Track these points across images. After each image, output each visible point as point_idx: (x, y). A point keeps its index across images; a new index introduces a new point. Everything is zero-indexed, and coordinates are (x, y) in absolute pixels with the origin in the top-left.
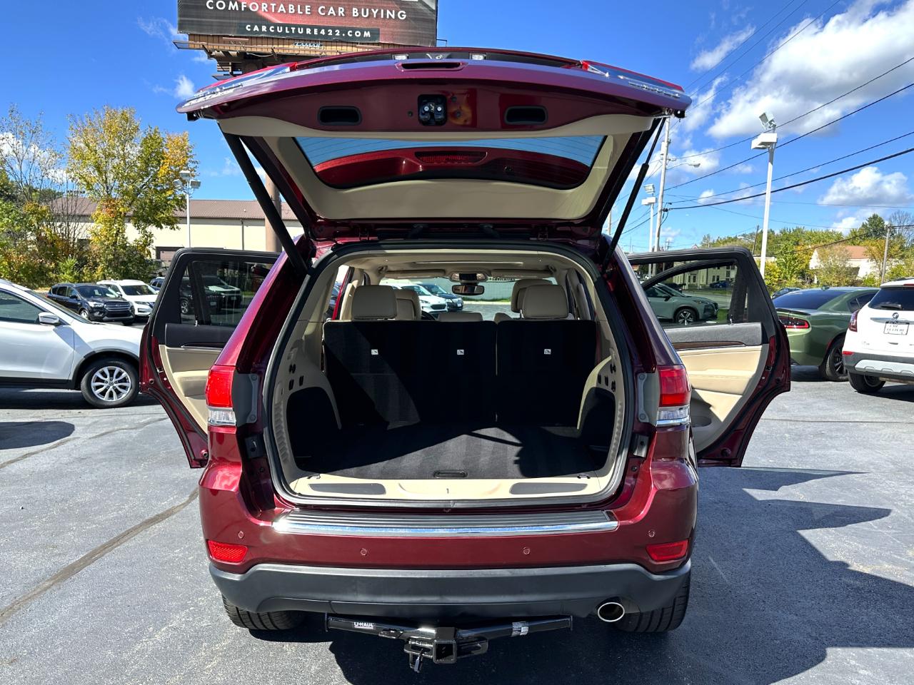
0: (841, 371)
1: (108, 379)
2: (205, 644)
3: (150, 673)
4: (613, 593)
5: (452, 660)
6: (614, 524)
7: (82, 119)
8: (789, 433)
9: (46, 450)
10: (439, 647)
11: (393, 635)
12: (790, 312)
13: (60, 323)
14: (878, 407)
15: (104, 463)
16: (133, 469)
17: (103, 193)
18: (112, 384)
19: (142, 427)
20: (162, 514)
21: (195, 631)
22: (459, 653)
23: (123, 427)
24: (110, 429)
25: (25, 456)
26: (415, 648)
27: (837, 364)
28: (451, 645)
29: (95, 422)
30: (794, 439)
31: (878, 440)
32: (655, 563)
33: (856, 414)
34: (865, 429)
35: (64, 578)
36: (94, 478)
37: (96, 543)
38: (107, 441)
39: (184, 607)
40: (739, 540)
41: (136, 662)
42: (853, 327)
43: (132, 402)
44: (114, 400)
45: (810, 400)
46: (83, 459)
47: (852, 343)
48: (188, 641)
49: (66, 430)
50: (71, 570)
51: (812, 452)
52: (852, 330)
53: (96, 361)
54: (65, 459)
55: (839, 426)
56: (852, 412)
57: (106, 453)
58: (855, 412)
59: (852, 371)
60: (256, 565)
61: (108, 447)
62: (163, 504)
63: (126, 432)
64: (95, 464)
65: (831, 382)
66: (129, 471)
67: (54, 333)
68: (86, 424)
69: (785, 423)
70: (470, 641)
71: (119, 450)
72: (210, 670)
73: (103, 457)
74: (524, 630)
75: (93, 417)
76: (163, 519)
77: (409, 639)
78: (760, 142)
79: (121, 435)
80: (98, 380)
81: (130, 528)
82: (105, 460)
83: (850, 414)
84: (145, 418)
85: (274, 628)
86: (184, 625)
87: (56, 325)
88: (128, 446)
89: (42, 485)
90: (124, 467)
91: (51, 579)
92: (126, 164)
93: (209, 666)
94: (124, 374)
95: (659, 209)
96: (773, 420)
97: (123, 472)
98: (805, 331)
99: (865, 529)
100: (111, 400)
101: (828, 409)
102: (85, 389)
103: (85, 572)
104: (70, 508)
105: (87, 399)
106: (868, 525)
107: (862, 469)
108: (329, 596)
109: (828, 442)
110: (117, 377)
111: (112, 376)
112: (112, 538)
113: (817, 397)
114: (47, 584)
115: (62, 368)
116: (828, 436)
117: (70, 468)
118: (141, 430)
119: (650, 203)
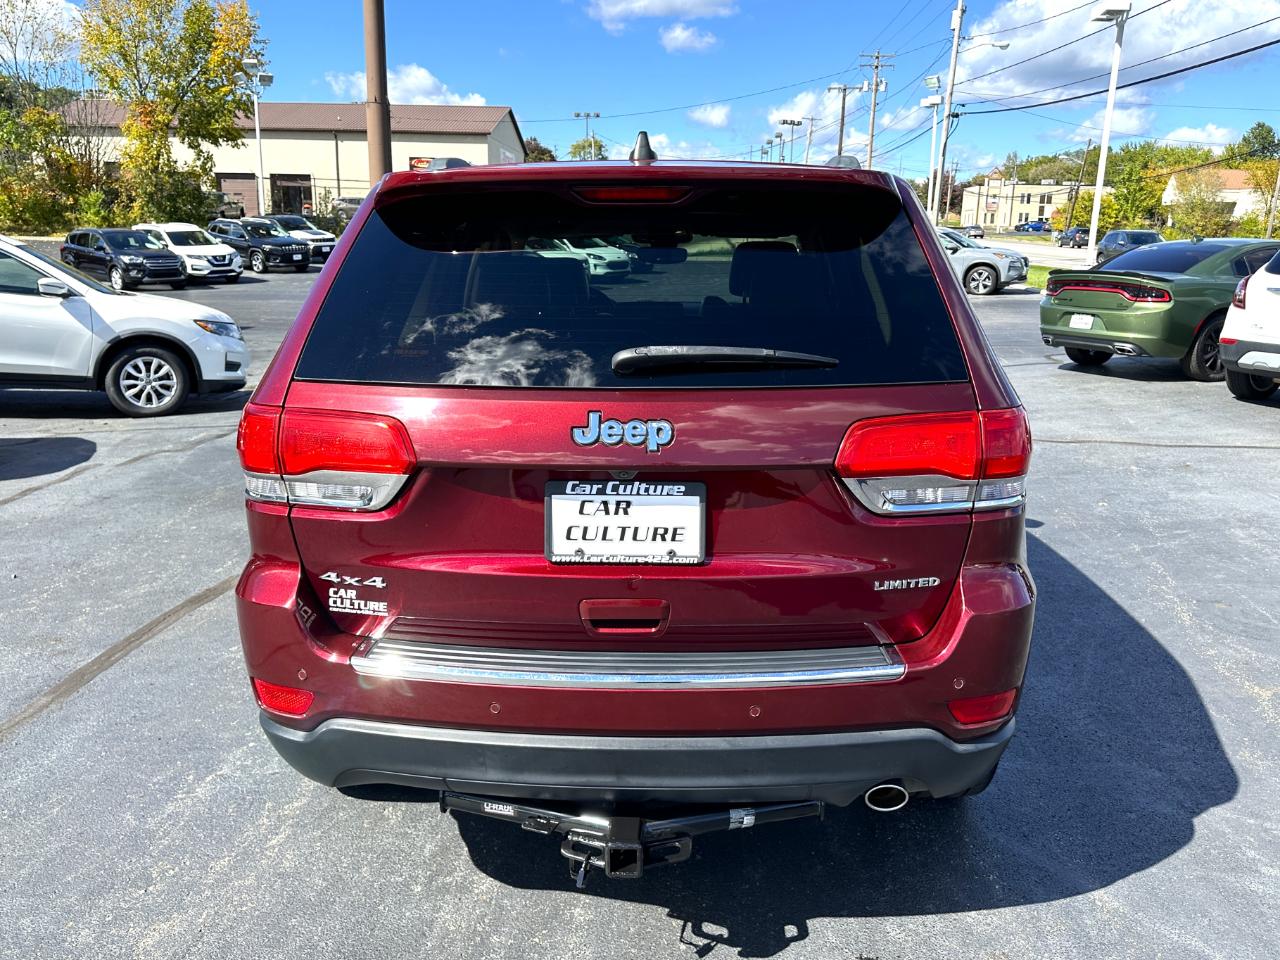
0: (1213, 367)
1: (143, 375)
2: (269, 805)
3: (186, 852)
5: (635, 872)
6: (900, 670)
8: (1137, 464)
9: (55, 483)
10: (615, 852)
11: (542, 826)
12: (1143, 277)
13: (68, 295)
14: (1269, 423)
15: (135, 505)
16: (177, 516)
17: (134, 92)
18: (150, 383)
19: (191, 449)
20: (215, 589)
21: (255, 782)
23: (166, 449)
24: (147, 451)
25: (24, 493)
26: (577, 848)
27: (1209, 355)
28: (634, 852)
29: (126, 440)
30: (1144, 474)
31: (1271, 478)
32: (963, 727)
33: (1237, 435)
34: (1251, 459)
35: (68, 692)
36: (120, 529)
37: (118, 634)
38: (142, 470)
39: (240, 741)
40: (1068, 641)
41: (166, 834)
42: (1240, 301)
43: (180, 408)
44: (154, 406)
45: (1167, 412)
46: (105, 498)
47: (1235, 326)
48: (244, 799)
49: (78, 452)
50: (81, 678)
51: (1173, 495)
52: (1238, 306)
53: (124, 348)
54: (80, 498)
55: (1210, 453)
56: (1230, 431)
57: (140, 489)
58: (1235, 431)
59: (1232, 368)
61: (142, 479)
62: (217, 571)
63: (169, 456)
64: (123, 506)
65: (1197, 383)
66: (170, 517)
67: (61, 307)
68: (113, 442)
69: (1130, 448)
70: (662, 838)
71: (157, 484)
72: (274, 848)
73: (135, 495)
74: (748, 821)
75: (123, 432)
76: (217, 596)
77: (567, 833)
78: (1104, 11)
79: (161, 461)
80: (129, 376)
81: (167, 610)
82: (136, 500)
83: (1229, 435)
84: (197, 434)
86: (239, 772)
87: (64, 296)
88: (170, 478)
89: (46, 540)
90: (163, 512)
91: (50, 693)
92: (163, 49)
93: (274, 842)
94: (166, 368)
95: (946, 113)
96: (1112, 442)
97: (162, 520)
98: (1165, 306)
99: (1261, 624)
100: (149, 406)
101: (1194, 427)
102: (112, 389)
103: (100, 681)
104: (83, 578)
105: (114, 403)
106: (1262, 617)
107: (1250, 526)
108: (443, 771)
109: (1198, 481)
110: (156, 372)
111: (148, 370)
112: (141, 627)
113: (1178, 407)
114: (44, 700)
115: (77, 359)
116: (1195, 470)
117: (88, 514)
118: (189, 453)
119: (933, 105)
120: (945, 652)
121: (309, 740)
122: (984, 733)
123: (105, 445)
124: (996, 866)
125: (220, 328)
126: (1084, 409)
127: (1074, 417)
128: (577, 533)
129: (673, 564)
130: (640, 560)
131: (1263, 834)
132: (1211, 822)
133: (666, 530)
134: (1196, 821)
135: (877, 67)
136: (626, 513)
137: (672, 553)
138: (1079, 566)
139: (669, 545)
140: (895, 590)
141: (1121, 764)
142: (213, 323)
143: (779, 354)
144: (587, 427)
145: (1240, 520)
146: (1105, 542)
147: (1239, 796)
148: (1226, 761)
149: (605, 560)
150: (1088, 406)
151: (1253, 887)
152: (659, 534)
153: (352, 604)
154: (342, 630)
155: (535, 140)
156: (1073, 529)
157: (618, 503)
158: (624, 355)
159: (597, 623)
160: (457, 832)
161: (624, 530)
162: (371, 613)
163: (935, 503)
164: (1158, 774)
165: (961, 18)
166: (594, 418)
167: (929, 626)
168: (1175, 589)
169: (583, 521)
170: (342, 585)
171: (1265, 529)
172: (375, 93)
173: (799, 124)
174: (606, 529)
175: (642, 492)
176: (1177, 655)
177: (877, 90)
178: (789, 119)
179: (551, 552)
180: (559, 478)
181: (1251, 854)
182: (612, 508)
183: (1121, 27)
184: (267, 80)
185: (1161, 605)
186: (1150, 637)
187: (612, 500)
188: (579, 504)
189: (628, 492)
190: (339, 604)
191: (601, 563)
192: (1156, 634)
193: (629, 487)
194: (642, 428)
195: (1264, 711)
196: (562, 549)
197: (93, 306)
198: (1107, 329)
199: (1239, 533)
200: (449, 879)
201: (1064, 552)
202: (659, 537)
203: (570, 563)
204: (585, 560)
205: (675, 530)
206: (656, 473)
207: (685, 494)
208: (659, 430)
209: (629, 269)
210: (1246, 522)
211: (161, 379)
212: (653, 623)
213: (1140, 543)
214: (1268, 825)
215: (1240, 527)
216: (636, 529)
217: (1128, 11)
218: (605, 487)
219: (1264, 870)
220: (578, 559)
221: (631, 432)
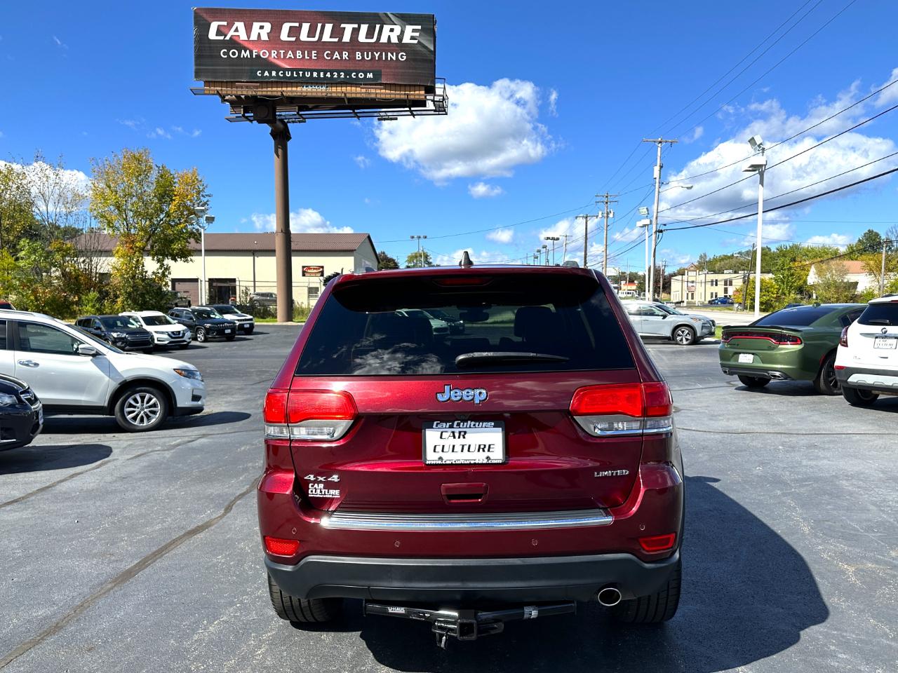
0: (835, 385)
1: (139, 405)
2: (253, 634)
4: (611, 580)
5: (473, 637)
6: (610, 519)
8: (783, 445)
9: (90, 470)
10: (462, 626)
11: (421, 617)
12: (783, 329)
13: (96, 355)
14: (872, 419)
15: (144, 482)
16: (171, 487)
17: (123, 229)
18: (143, 409)
19: (171, 449)
20: (202, 526)
21: (244, 624)
22: (479, 632)
23: (157, 449)
24: (145, 451)
25: (72, 477)
26: (441, 628)
27: (830, 379)
28: (471, 624)
29: (130, 445)
30: (787, 451)
31: (869, 451)
32: (647, 553)
33: (850, 427)
34: (858, 441)
35: (124, 581)
36: (137, 495)
37: (147, 551)
38: (144, 462)
39: (232, 604)
40: (732, 543)
41: (195, 649)
42: (844, 342)
43: (159, 427)
44: (145, 424)
45: (806, 414)
46: (124, 478)
47: (843, 358)
48: (238, 632)
49: (104, 452)
50: (129, 574)
51: (804, 463)
52: (843, 345)
53: (130, 387)
54: (109, 479)
55: (831, 438)
56: (845, 424)
57: (144, 473)
58: (848, 425)
59: (845, 385)
60: (307, 556)
61: (145, 466)
62: (202, 516)
63: (159, 454)
64: (136, 483)
65: (826, 397)
66: (167, 488)
67: (91, 363)
68: (122, 447)
69: (779, 436)
70: (487, 622)
71: (155, 469)
72: (260, 655)
73: (142, 476)
74: (534, 614)
75: (127, 440)
76: (203, 530)
78: (750, 165)
79: (155, 456)
80: (131, 406)
81: (175, 538)
82: (144, 478)
83: (844, 427)
84: (175, 441)
85: (314, 621)
86: (233, 619)
87: (93, 355)
88: (163, 466)
89: (92, 502)
90: (162, 485)
91: (112, 582)
92: (144, 202)
93: (259, 652)
94: (154, 400)
95: (654, 230)
96: (768, 433)
97: (162, 489)
98: (798, 347)
99: (852, 532)
100: (141, 425)
101: (822, 422)
102: (119, 414)
103: (141, 575)
104: (119, 521)
105: (120, 424)
106: (855, 529)
107: (853, 478)
108: (368, 583)
109: (821, 454)
110: (148, 403)
111: (143, 402)
112: (160, 547)
113: (812, 411)
114: (110, 586)
115: (98, 395)
116: (820, 448)
117: (114, 486)
118: (172, 451)
119: (644, 226)
120: (634, 509)
121: (295, 570)
122: (660, 558)
123: (117, 448)
125: (188, 374)
126: (750, 413)
127: (743, 418)
128: (439, 449)
129: (489, 464)
130: (472, 462)
131: (841, 639)
132: (810, 634)
133: (485, 446)
134: (802, 633)
135: (607, 203)
136: (464, 437)
137: (488, 458)
138: (741, 503)
139: (487, 454)
140: (606, 476)
141: (759, 606)
142: (185, 370)
143: (539, 355)
144: (444, 392)
145: (846, 476)
146: (759, 490)
147: (829, 620)
148: (823, 603)
149: (454, 463)
150: (753, 411)
151: (832, 664)
152: (481, 448)
153: (321, 492)
154: (317, 507)
155: (384, 253)
156: (739, 483)
157: (460, 433)
158: (461, 357)
159: (450, 497)
160: (365, 646)
161: (463, 446)
162: (331, 496)
163: (623, 430)
164: (781, 610)
165: (660, 171)
166: (447, 388)
167: (626, 497)
168: (801, 514)
169: (442, 442)
170: (315, 482)
171: (862, 480)
172: (281, 227)
173: (558, 239)
174: (454, 446)
175: (472, 426)
176: (799, 550)
177: (608, 217)
178: (551, 236)
179: (426, 459)
180: (428, 420)
181: (833, 648)
182: (457, 435)
183: (762, 174)
184: (210, 220)
185: (791, 523)
186: (783, 540)
187: (457, 431)
188: (440, 433)
189: (465, 426)
190: (314, 492)
191: (452, 464)
192: (786, 539)
193: (465, 424)
194: (472, 393)
195: (849, 577)
196: (431, 457)
197: (111, 361)
198: (763, 363)
199: (844, 482)
200: (363, 668)
201: (733, 496)
202: (481, 450)
203: (436, 464)
204: (444, 463)
205: (490, 446)
206: (479, 415)
207: (494, 426)
208: (480, 393)
209: (449, 332)
210: (848, 477)
211: (150, 407)
212: (479, 496)
213: (782, 490)
214: (845, 634)
215: (846, 479)
216: (470, 446)
217: (765, 165)
218: (453, 424)
219: (840, 656)
220: (440, 462)
221: (467, 395)
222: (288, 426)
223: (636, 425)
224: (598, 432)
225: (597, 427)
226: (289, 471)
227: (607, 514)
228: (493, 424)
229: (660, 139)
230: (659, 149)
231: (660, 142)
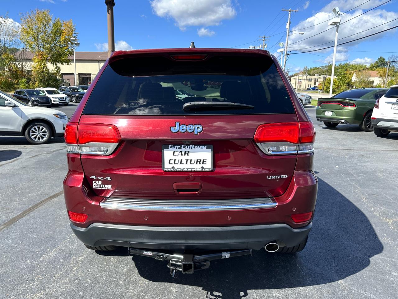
0: (369, 127)
1: (37, 131)
2: (74, 257)
3: (46, 272)
4: (274, 239)
5: (191, 272)
6: (275, 205)
7: (26, 15)
8: (347, 155)
9: (8, 163)
10: (185, 266)
11: (161, 258)
12: (347, 99)
13: (14, 106)
14: (387, 143)
15: (34, 170)
16: (47, 173)
17: (37, 48)
18: (39, 134)
19: (51, 153)
20: (58, 194)
21: (69, 251)
22: (195, 268)
23: (44, 153)
24: (38, 154)
26: (173, 265)
27: (368, 124)
28: (191, 265)
29: (31, 151)
30: (349, 158)
31: (389, 159)
32: (296, 224)
33: (378, 147)
34: (382, 154)
35: (10, 224)
36: (28, 177)
37: (26, 207)
38: (36, 160)
39: (65, 238)
40: (328, 206)
41: (40, 267)
42: (377, 106)
43: (48, 142)
44: (40, 141)
45: (356, 140)
46: (24, 167)
47: (376, 114)
48: (66, 256)
49: (16, 154)
50: (14, 220)
51: (359, 164)
52: (376, 108)
53: (32, 123)
54: (16, 168)
55: (370, 152)
56: (375, 145)
57: (35, 165)
58: (377, 145)
59: (375, 127)
61: (36, 162)
62: (59, 188)
63: (45, 155)
64: (30, 170)
65: (365, 132)
66: (44, 173)
67: (12, 110)
68: (27, 151)
69: (345, 151)
70: (200, 261)
71: (41, 163)
72: (75, 270)
73: (33, 167)
74: (228, 256)
75: (30, 149)
76: (58, 196)
77: (170, 261)
78: (332, 22)
79: (42, 157)
80: (33, 132)
81: (42, 200)
82: (34, 168)
83: (375, 147)
84: (53, 149)
85: (106, 250)
86: (64, 248)
87: (13, 107)
88: (45, 162)
89: (5, 180)
90: (42, 171)
91: (4, 225)
92: (46, 35)
93: (75, 269)
94: (44, 129)
95: (285, 54)
96: (339, 149)
97: (42, 174)
98: (353, 108)
99: (388, 201)
100: (39, 141)
101: (364, 144)
102: (27, 136)
103: (20, 221)
104: (16, 190)
105: (28, 140)
106: (388, 199)
107: (383, 172)
108: (129, 240)
109: (366, 159)
110: (41, 130)
111: (39, 130)
112: (34, 205)
113: (359, 139)
114: (2, 227)
115: (17, 127)
116: (365, 157)
117: (18, 172)
118: (51, 154)
119: (281, 51)
120: (290, 199)
121: (86, 231)
122: (302, 226)
123: (24, 152)
124: (307, 273)
125: (62, 117)
126: (330, 140)
127: (327, 142)
128: (172, 162)
129: (203, 171)
130: (192, 170)
131: (392, 263)
132: (374, 259)
133: (201, 160)
134: (371, 259)
135: (264, 40)
136: (188, 155)
137: (202, 167)
138: (330, 185)
139: (202, 165)
140: (273, 179)
141: (346, 242)
142: (59, 115)
143: (236, 104)
144: (175, 127)
145: (380, 171)
146: (338, 178)
147: (384, 252)
148: (379, 241)
149: (181, 170)
150: (332, 139)
151: (390, 278)
152: (198, 161)
153: (100, 186)
154: (98, 195)
156: (328, 174)
157: (185, 152)
158: (187, 104)
159: (179, 191)
160: (134, 265)
161: (187, 160)
162: (106, 189)
163: (286, 151)
164: (358, 245)
165: (289, 25)
166: (177, 124)
167: (284, 191)
168: (361, 191)
169: (174, 158)
170: (97, 180)
171: (387, 173)
172: (111, 48)
174: (181, 160)
175: (193, 148)
176: (362, 210)
179: (164, 168)
180: (166, 144)
181: (388, 268)
182: (183, 153)
183: (338, 27)
184: (78, 45)
185: (357, 195)
186: (354, 205)
187: (183, 151)
188: (173, 152)
189: (188, 148)
190: (96, 186)
191: (180, 171)
192: (355, 204)
193: (189, 146)
194: (193, 127)
195: (390, 226)
196: (168, 167)
197: (22, 110)
198: (336, 116)
199: (380, 174)
200: (131, 279)
201: (326, 181)
202: (198, 163)
203: (170, 171)
204: (175, 170)
205: (203, 160)
206: (198, 142)
207: (207, 148)
208: (198, 127)
210: (382, 172)
211: (43, 132)
212: (196, 190)
213: (349, 178)
214: (393, 260)
215: (380, 173)
217: (340, 22)
218: (181, 147)
219: (393, 273)
220: (172, 170)
221: (189, 128)
222: (78, 146)
223: (293, 148)
224: (270, 152)
225: (269, 149)
226: (81, 173)
227: (274, 201)
228: (206, 147)
229: (290, 10)
230: (289, 14)
231: (290, 11)
